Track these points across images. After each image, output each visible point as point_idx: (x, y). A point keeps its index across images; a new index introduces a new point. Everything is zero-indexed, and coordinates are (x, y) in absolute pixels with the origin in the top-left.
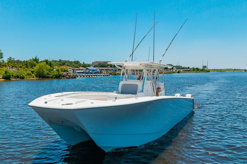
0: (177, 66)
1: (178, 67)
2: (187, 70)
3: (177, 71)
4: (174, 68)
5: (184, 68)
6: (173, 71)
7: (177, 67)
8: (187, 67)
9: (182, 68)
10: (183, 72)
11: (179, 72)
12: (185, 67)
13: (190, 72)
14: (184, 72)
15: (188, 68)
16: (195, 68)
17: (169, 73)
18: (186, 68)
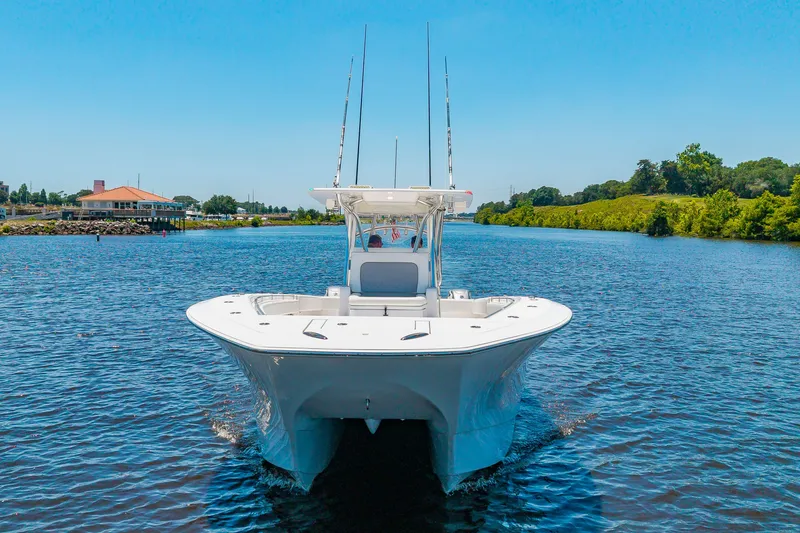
0: (247, 203)
1: (254, 208)
2: (282, 216)
3: (250, 219)
4: (239, 209)
5: (270, 210)
6: (235, 219)
7: (247, 207)
8: (280, 208)
9: (264, 211)
10: (269, 225)
11: (255, 224)
12: (273, 208)
13: (290, 222)
14: (274, 222)
15: (284, 210)
16: (306, 209)
17: (224, 227)
18: (277, 210)
